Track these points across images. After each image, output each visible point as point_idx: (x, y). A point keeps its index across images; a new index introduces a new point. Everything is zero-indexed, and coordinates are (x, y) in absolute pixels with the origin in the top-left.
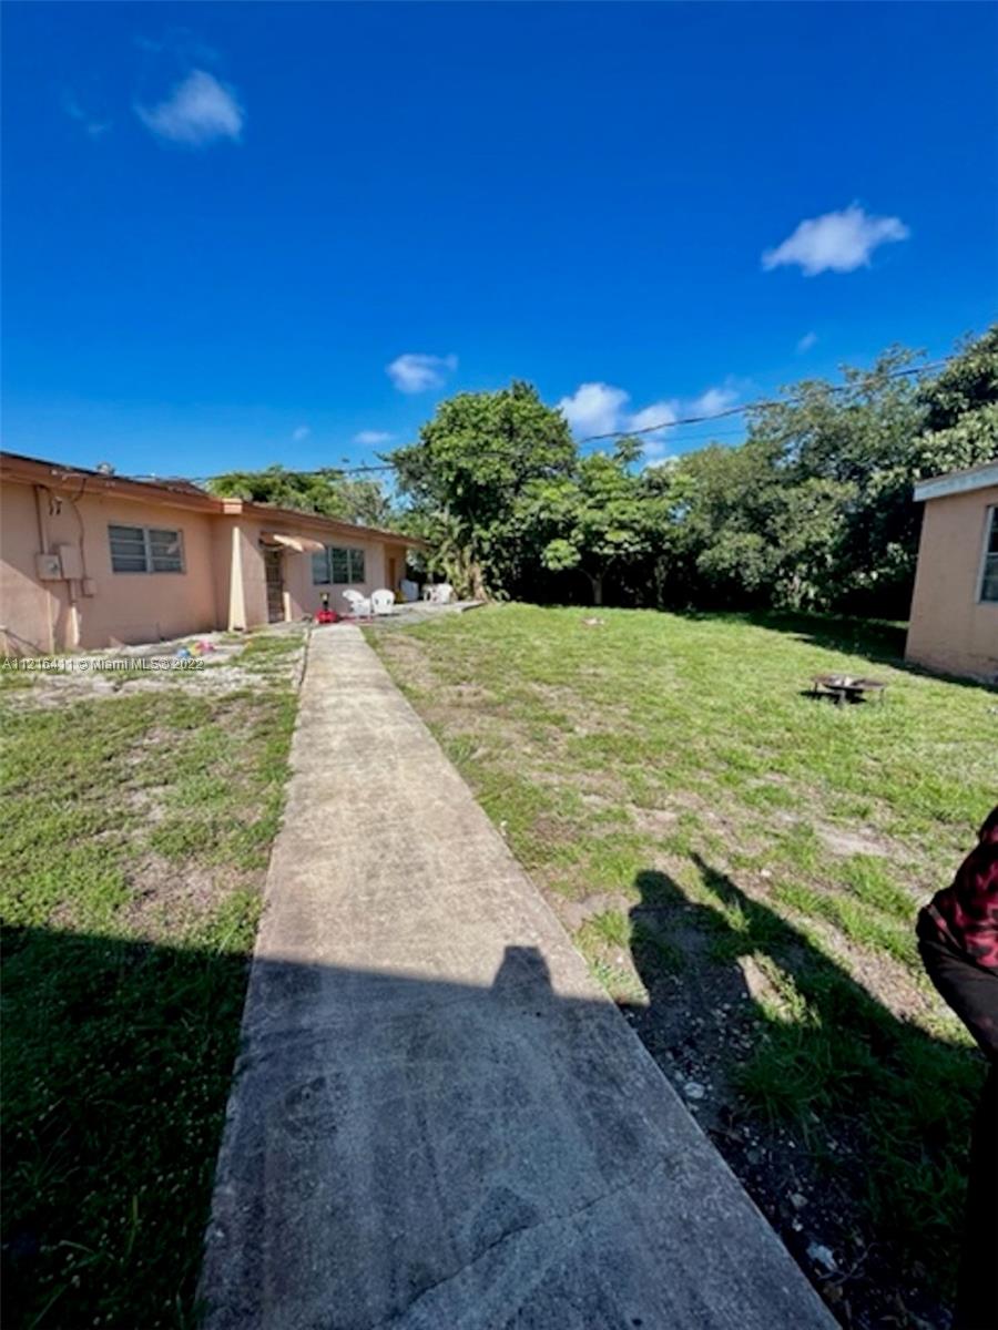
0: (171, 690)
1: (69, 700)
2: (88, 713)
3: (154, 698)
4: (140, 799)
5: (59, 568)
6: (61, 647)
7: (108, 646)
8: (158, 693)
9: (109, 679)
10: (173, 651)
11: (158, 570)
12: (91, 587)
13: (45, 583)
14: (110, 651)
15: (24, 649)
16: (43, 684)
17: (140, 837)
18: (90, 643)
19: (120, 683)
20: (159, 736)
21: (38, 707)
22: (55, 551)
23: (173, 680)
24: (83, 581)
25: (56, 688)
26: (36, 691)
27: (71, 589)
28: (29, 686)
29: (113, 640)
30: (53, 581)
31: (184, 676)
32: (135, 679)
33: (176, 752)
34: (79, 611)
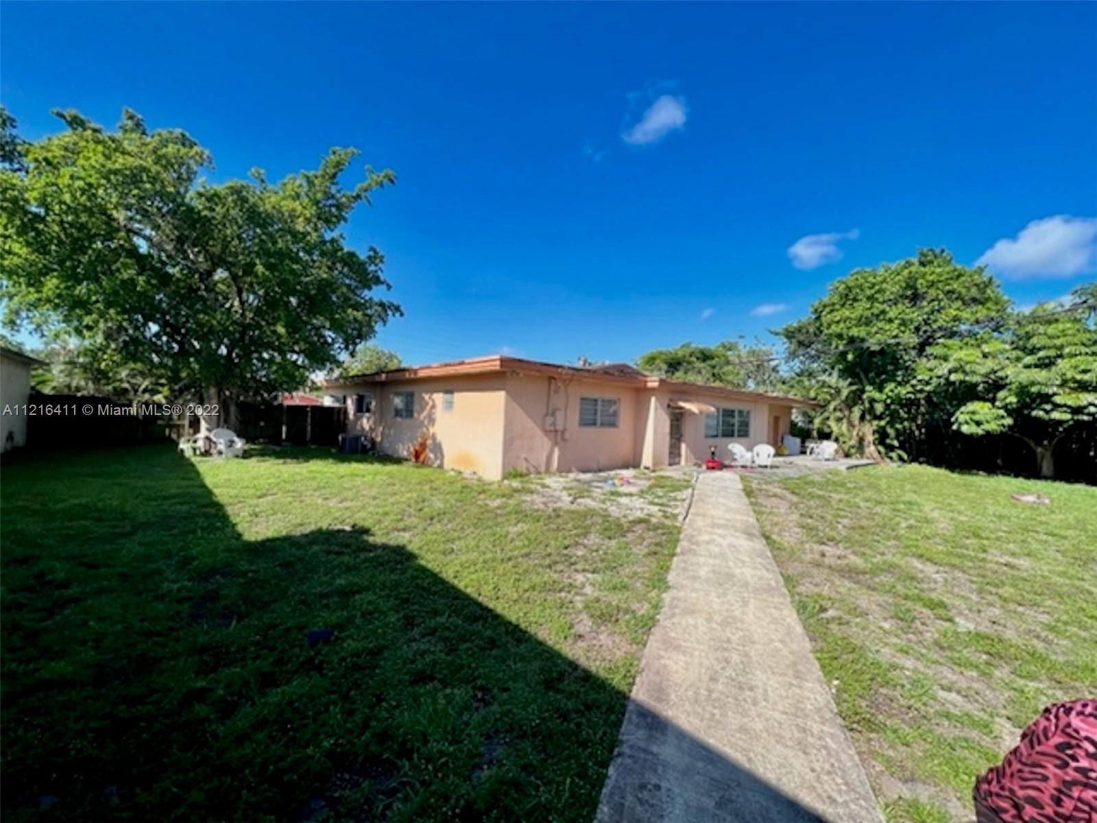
0: (602, 509)
1: (550, 505)
2: (558, 516)
3: (591, 513)
4: (580, 578)
5: (554, 424)
6: (548, 471)
7: (570, 471)
8: (594, 510)
9: (570, 495)
10: (605, 480)
11: (602, 425)
12: (567, 435)
13: (546, 432)
14: (572, 476)
15: (532, 470)
16: (538, 493)
17: (579, 602)
18: (564, 469)
19: (575, 499)
20: (593, 539)
21: (536, 507)
22: (553, 414)
23: (603, 502)
24: (563, 432)
25: (544, 496)
26: (535, 496)
27: (557, 436)
28: (532, 492)
29: (574, 469)
30: (550, 431)
31: (610, 500)
32: (583, 497)
33: (601, 552)
34: (560, 450)
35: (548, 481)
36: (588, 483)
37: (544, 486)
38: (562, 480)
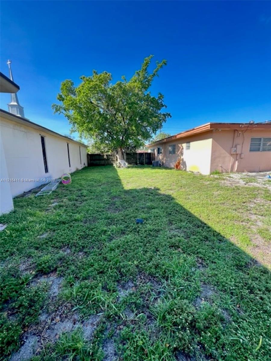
1: (233, 185)
2: (239, 189)
5: (236, 151)
6: (232, 171)
7: (243, 172)
8: (259, 188)
9: (244, 181)
10: (265, 176)
11: (264, 150)
12: (243, 156)
13: (231, 155)
14: (244, 174)
15: (224, 171)
16: (227, 180)
17: (254, 229)
18: (239, 171)
19: (247, 183)
20: (259, 200)
21: (226, 185)
22: (236, 146)
23: (264, 184)
24: (240, 155)
25: (230, 181)
26: (225, 181)
27: (237, 156)
28: (224, 180)
29: (245, 171)
30: (234, 154)
31: (268, 184)
32: (252, 182)
33: (266, 207)
34: (238, 162)
35: (232, 175)
36: (254, 176)
37: (230, 177)
38: (239, 175)
